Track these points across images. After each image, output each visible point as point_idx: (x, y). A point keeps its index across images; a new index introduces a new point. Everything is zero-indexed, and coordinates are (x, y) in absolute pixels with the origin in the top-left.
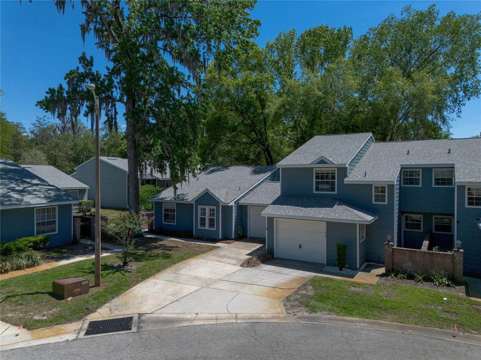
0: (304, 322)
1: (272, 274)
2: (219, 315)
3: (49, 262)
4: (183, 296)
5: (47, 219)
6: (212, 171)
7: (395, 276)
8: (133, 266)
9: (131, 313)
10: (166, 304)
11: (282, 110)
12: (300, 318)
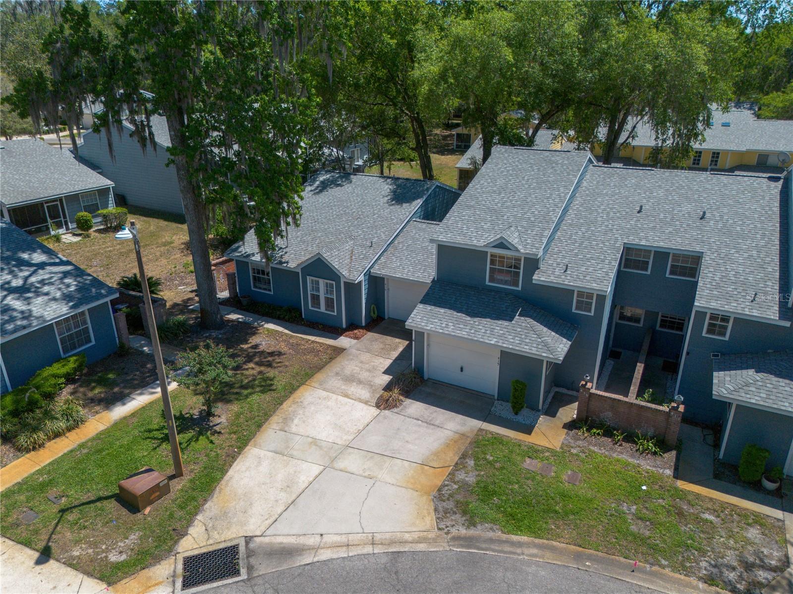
0: (458, 550)
1: (419, 426)
2: (351, 537)
3: (97, 413)
4: (300, 491)
5: (75, 328)
6: (324, 186)
7: (588, 430)
8: (223, 416)
9: (234, 536)
10: (279, 512)
11: (443, 86)
12: (454, 539)
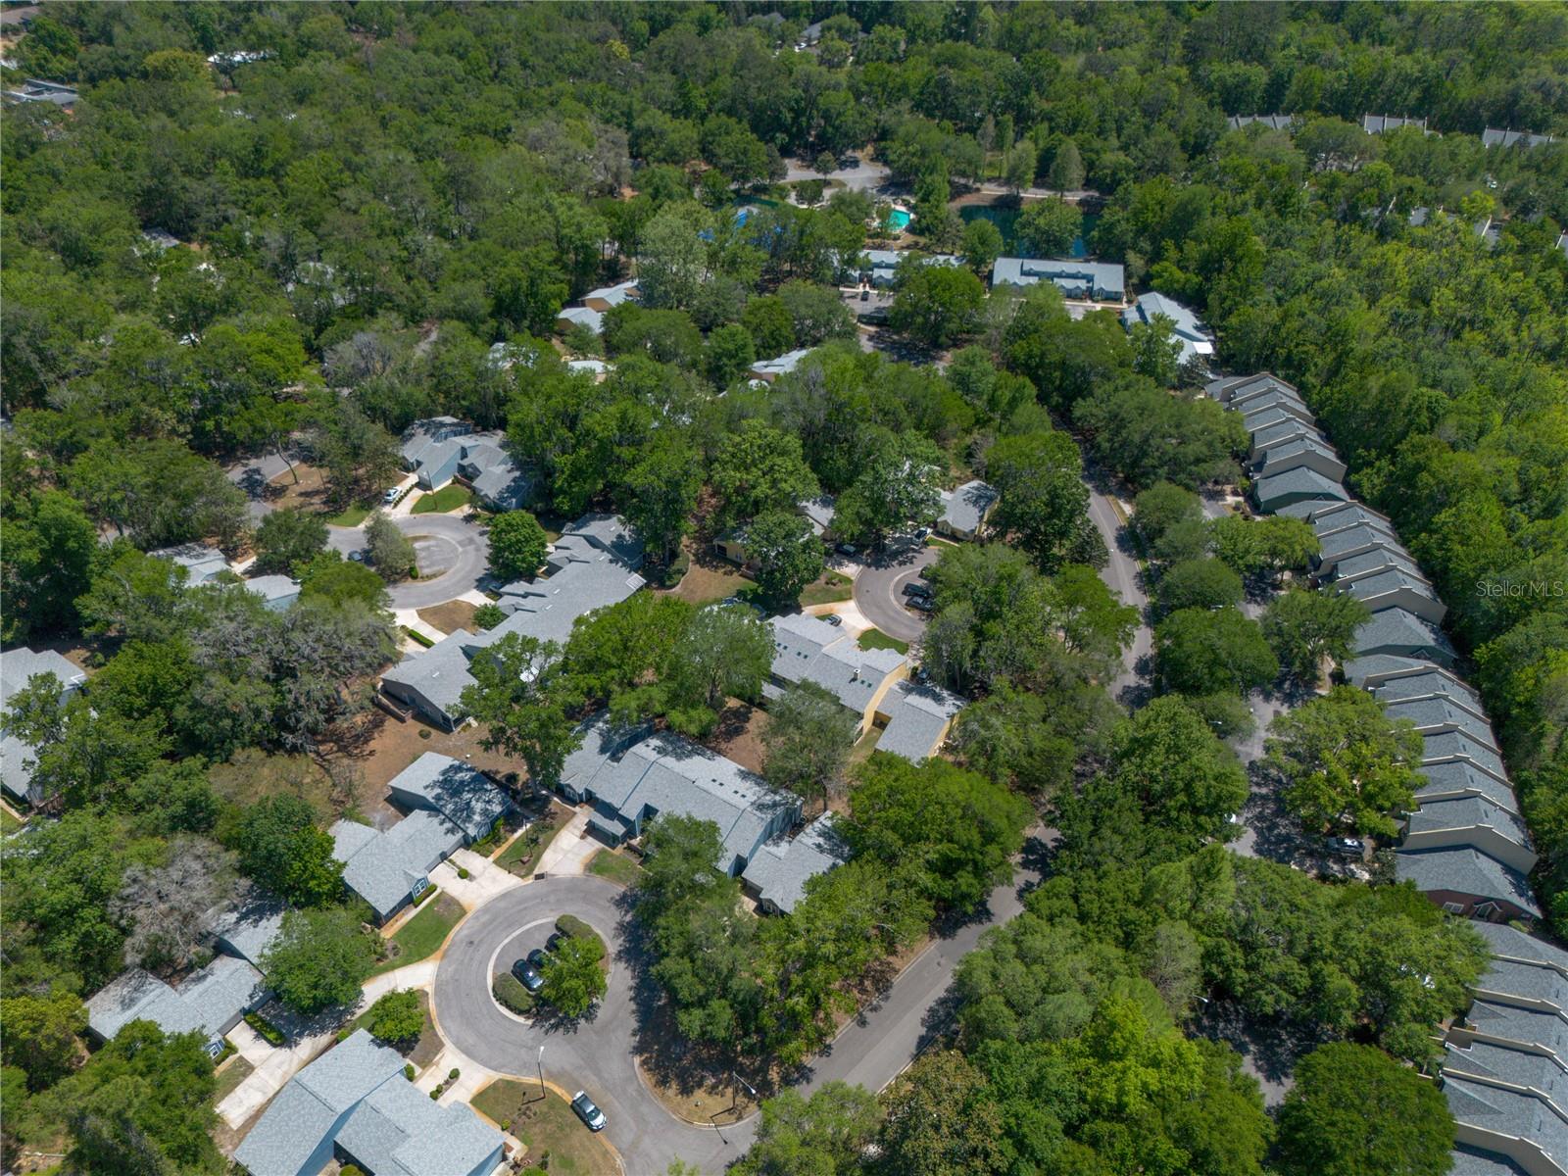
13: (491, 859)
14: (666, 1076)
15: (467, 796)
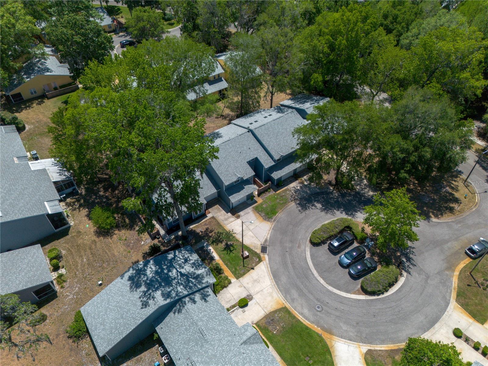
1: (247, 215)
9: (260, 246)
10: (258, 240)
13: (233, 280)
14: (447, 208)
15: (173, 273)
